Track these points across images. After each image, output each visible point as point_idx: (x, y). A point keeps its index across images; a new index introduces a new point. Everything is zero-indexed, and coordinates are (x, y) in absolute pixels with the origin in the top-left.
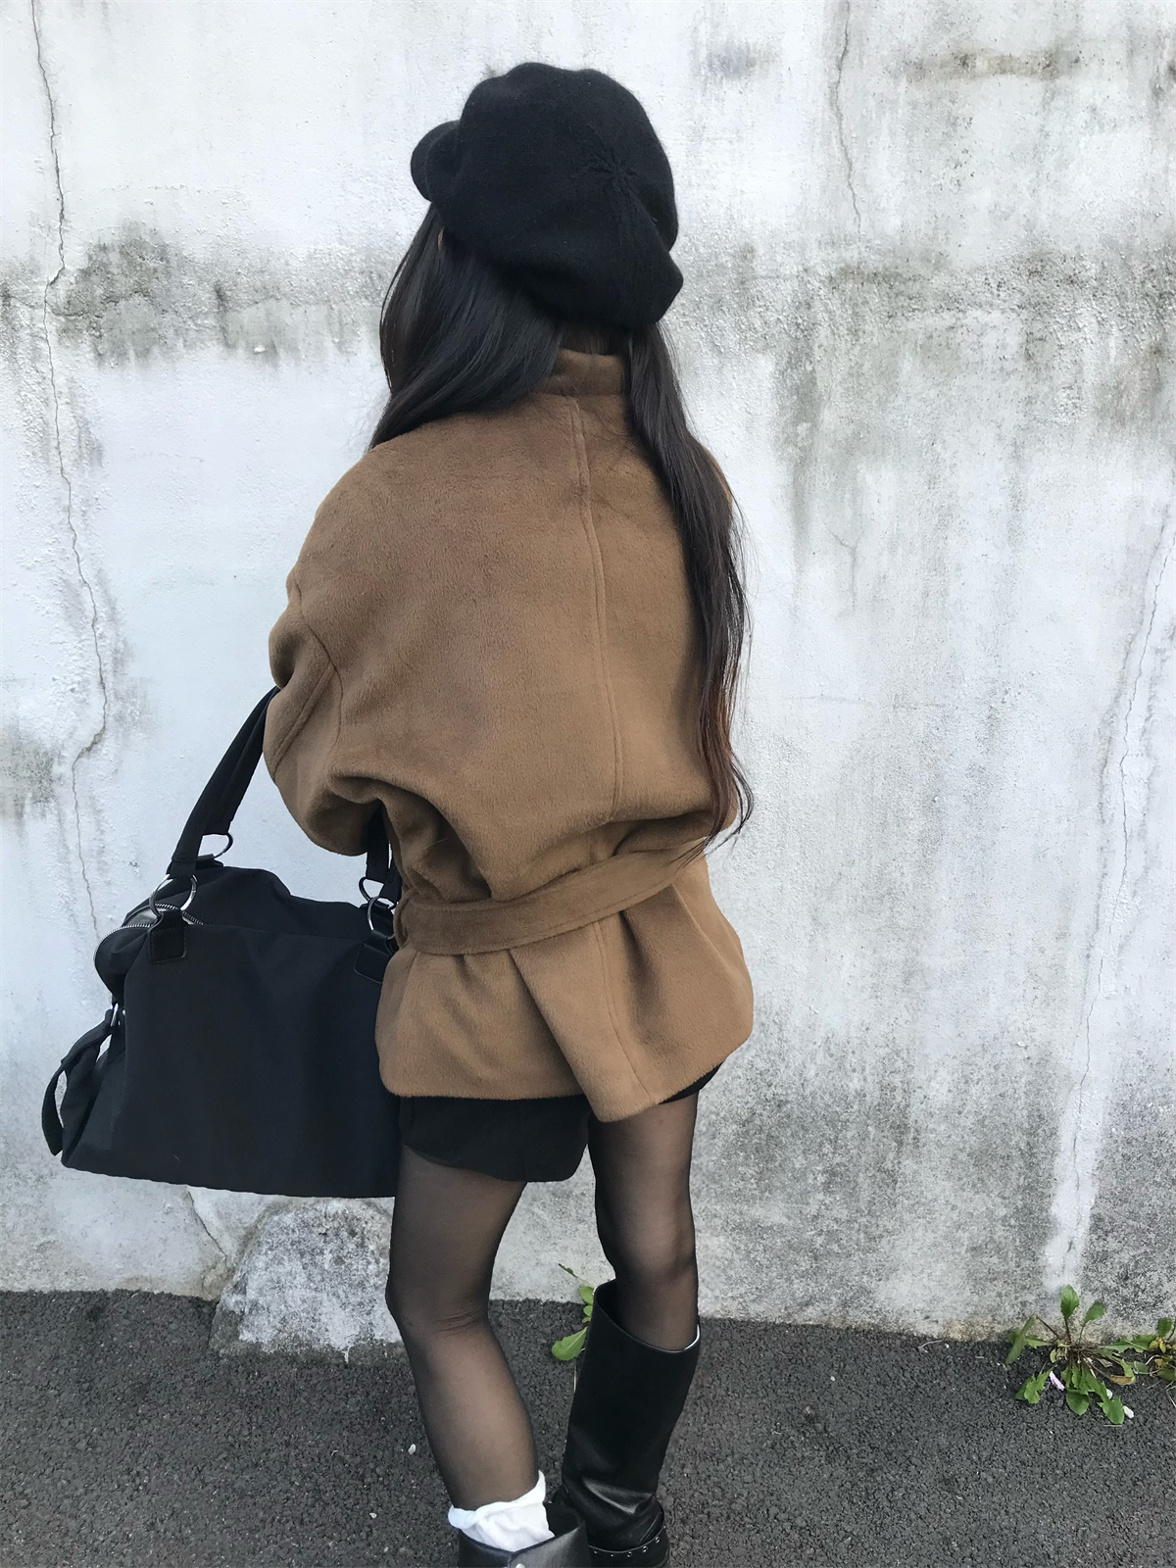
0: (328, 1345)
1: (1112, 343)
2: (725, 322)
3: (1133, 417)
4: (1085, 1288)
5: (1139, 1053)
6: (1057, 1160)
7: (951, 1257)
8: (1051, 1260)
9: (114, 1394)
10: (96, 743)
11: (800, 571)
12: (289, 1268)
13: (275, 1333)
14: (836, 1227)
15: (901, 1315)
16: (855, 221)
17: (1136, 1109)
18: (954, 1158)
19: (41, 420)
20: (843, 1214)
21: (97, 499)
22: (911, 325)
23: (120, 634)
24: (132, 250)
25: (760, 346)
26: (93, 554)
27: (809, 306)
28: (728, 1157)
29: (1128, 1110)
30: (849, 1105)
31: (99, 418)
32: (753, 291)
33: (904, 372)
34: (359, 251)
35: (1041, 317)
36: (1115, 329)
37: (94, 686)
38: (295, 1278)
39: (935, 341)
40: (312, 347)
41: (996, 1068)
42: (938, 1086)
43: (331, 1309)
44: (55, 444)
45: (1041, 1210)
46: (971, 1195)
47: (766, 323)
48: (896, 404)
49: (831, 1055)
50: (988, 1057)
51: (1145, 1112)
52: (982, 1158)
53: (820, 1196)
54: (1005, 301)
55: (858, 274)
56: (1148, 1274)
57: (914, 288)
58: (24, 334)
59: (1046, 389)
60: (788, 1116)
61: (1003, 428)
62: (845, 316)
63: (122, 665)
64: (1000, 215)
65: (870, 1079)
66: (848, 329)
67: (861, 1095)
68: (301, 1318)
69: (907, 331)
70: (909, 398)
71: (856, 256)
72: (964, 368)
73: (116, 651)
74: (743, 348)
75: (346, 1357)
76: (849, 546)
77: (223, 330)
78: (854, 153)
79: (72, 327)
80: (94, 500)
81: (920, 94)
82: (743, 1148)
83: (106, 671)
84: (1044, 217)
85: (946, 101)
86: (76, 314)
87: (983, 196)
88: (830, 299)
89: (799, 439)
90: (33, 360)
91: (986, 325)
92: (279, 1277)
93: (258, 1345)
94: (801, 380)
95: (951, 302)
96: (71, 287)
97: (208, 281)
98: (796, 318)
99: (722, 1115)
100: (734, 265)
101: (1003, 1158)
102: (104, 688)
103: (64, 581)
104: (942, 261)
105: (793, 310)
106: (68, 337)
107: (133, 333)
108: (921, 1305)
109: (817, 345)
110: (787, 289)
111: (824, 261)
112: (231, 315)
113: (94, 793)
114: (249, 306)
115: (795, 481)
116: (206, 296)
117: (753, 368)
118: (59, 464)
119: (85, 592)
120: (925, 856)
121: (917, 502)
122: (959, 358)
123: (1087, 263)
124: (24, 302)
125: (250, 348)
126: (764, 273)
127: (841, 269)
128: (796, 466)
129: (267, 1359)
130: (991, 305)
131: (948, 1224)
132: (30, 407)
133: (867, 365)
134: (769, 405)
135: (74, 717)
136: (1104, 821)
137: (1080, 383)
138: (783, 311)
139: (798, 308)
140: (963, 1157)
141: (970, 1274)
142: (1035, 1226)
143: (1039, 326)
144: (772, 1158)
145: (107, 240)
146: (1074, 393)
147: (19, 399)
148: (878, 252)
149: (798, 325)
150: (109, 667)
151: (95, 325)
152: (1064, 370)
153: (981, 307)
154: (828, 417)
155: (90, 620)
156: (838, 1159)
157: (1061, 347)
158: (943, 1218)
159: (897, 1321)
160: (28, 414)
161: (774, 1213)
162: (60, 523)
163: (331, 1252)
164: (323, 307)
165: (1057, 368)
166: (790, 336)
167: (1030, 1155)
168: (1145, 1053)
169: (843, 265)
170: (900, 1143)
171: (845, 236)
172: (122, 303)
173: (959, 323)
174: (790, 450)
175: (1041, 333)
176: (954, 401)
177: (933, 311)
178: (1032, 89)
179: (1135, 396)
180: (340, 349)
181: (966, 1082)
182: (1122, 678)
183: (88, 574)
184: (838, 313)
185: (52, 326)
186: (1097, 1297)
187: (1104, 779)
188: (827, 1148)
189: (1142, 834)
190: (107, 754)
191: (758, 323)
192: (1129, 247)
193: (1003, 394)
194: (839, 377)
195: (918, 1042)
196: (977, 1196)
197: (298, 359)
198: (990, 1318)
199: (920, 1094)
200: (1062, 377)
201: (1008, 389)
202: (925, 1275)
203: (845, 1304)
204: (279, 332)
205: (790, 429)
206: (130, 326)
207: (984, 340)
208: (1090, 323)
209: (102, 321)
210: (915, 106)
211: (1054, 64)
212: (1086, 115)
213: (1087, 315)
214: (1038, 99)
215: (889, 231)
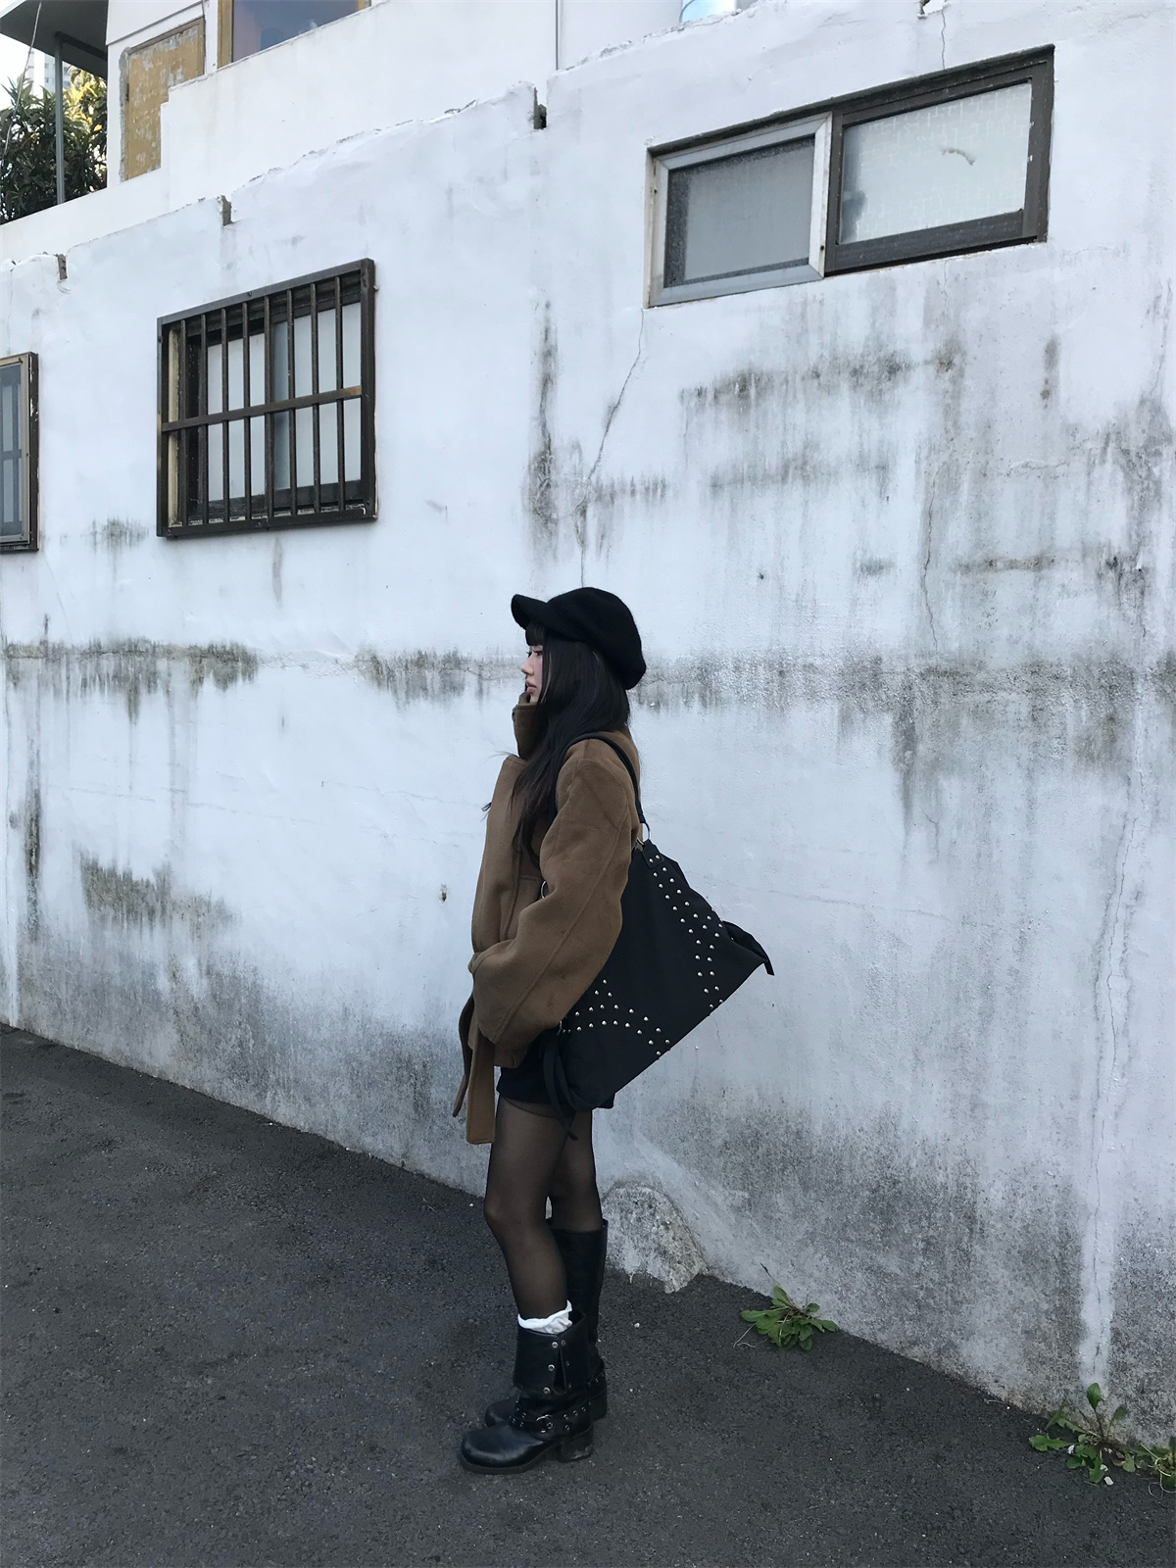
1: (1083, 713)
3: (1099, 757)
4: (1112, 1391)
5: (1136, 1200)
6: (1083, 1273)
7: (1012, 1335)
11: (907, 834)
14: (932, 1286)
15: (978, 1373)
16: (934, 644)
17: (1139, 1246)
18: (1009, 1252)
20: (936, 1278)
22: (966, 699)
25: (885, 708)
27: (911, 689)
28: (864, 1214)
29: (1133, 1248)
30: (937, 1193)
32: (881, 680)
33: (963, 725)
35: (1040, 697)
36: (1084, 705)
39: (980, 709)
41: (1035, 1188)
42: (995, 1193)
45: (1073, 1312)
46: (1022, 1285)
47: (888, 697)
48: (959, 743)
49: (926, 1154)
50: (1028, 1178)
51: (1144, 1250)
52: (1028, 1256)
53: (921, 1259)
54: (1018, 688)
55: (937, 672)
56: (1159, 1393)
57: (967, 680)
59: (1045, 738)
60: (900, 1193)
61: (1021, 759)
62: (930, 694)
64: (1013, 642)
65: (950, 1176)
66: (931, 701)
67: (945, 1187)
69: (964, 703)
70: (966, 740)
71: (935, 662)
72: (997, 724)
74: (876, 710)
76: (934, 822)
78: (933, 610)
81: (967, 580)
82: (873, 1209)
84: (1037, 642)
85: (981, 583)
87: (1003, 631)
88: (921, 685)
89: (906, 759)
91: (1008, 700)
94: (907, 728)
95: (988, 687)
98: (904, 694)
99: (860, 1182)
100: (871, 666)
101: (1043, 1261)
104: (982, 666)
105: (903, 690)
108: (992, 1369)
109: (915, 709)
110: (899, 678)
111: (918, 665)
114: (651, 683)
115: (904, 783)
117: (881, 720)
120: (983, 1025)
121: (972, 800)
122: (993, 718)
123: (1065, 668)
125: (649, 704)
126: (886, 671)
127: (927, 669)
128: (905, 774)
130: (1011, 690)
131: (1007, 1305)
133: (942, 721)
134: (890, 741)
136: (1098, 1019)
137: (1065, 736)
138: (897, 690)
140: (1014, 1252)
141: (1026, 1353)
142: (1070, 1325)
143: (1040, 702)
144: (889, 1222)
146: (1062, 741)
148: (947, 660)
149: (905, 698)
152: (1055, 727)
153: (1005, 690)
154: (921, 748)
156: (931, 1233)
157: (1053, 715)
158: (1003, 1299)
159: (976, 1377)
161: (892, 1264)
164: (680, 684)
165: (1051, 726)
166: (901, 704)
167: (1062, 1262)
168: (1140, 1201)
169: (928, 667)
170: (971, 1230)
171: (929, 652)
173: (993, 699)
174: (901, 766)
175: (1040, 706)
176: (992, 743)
177: (978, 692)
178: (1029, 576)
179: (1099, 745)
180: (686, 705)
181: (1015, 1194)
182: (1105, 921)
184: (926, 692)
187: (1097, 990)
188: (924, 1223)
189: (1126, 1032)
191: (884, 697)
192: (1089, 659)
193: (1020, 740)
194: (927, 727)
195: (981, 1156)
196: (1026, 1288)
197: (668, 709)
198: (1042, 1397)
199: (982, 1196)
200: (1054, 732)
201: (1022, 737)
202: (992, 1344)
203: (939, 1351)
204: (662, 696)
205: (901, 754)
207: (1008, 709)
208: (1071, 701)
210: (965, 586)
211: (1040, 563)
212: (1059, 589)
213: (1067, 697)
214: (1032, 581)
215: (953, 649)
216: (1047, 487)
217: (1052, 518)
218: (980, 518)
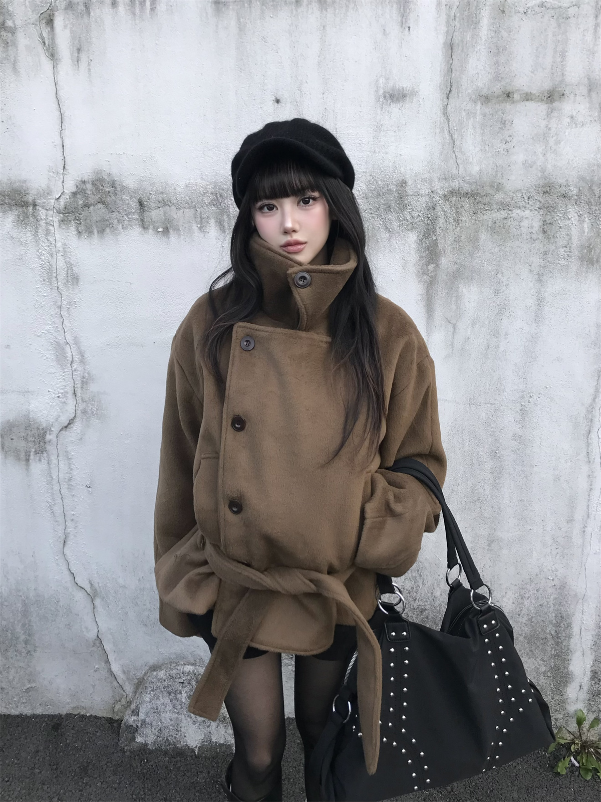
0: (186, 745)
1: (586, 226)
2: (392, 216)
3: (597, 262)
4: (589, 710)
6: (572, 640)
8: (570, 696)
9: (70, 772)
10: (70, 424)
11: (429, 335)
12: (163, 701)
13: (155, 738)
16: (457, 168)
19: (48, 264)
21: (75, 302)
22: (485, 217)
23: (86, 369)
24: (98, 183)
25: (409, 228)
26: (72, 329)
27: (434, 209)
31: (78, 262)
32: (406, 202)
33: (482, 240)
34: (211, 184)
35: (550, 213)
36: (586, 219)
37: (70, 395)
38: (166, 707)
39: (497, 225)
40: (186, 229)
41: (538, 590)
42: (507, 601)
43: (187, 725)
44: (55, 275)
45: (564, 667)
47: (412, 217)
48: (478, 255)
50: (533, 585)
52: (531, 639)
54: (532, 206)
55: (459, 193)
57: (487, 200)
58: (42, 223)
59: (554, 248)
61: (532, 266)
62: (452, 213)
63: (87, 384)
64: (528, 166)
66: (453, 220)
68: (170, 730)
69: (483, 221)
70: (484, 252)
71: (457, 185)
72: (512, 237)
73: (83, 377)
74: (401, 229)
75: (196, 752)
76: (452, 323)
77: (142, 220)
78: (455, 136)
79: (66, 219)
80: (73, 302)
81: (487, 110)
83: (77, 387)
84: (549, 166)
85: (500, 113)
86: (68, 213)
87: (519, 157)
88: (444, 205)
89: (430, 272)
90: (47, 235)
91: (522, 217)
92: (157, 707)
93: (146, 744)
94: (430, 244)
95: (504, 206)
96: (67, 201)
97: (135, 197)
98: (428, 214)
100: (396, 189)
101: (542, 639)
102: (76, 396)
103: (57, 342)
104: (500, 187)
105: (426, 210)
106: (64, 224)
107: (97, 222)
109: (438, 227)
110: (423, 200)
111: (441, 187)
112: (146, 214)
113: (68, 449)
114: (156, 209)
115: (428, 292)
116: (134, 204)
117: (406, 238)
118: (56, 285)
119: (68, 349)
120: (495, 481)
121: (488, 302)
122: (509, 233)
123: (572, 188)
124: (43, 207)
125: (156, 229)
126: (411, 193)
127: (450, 191)
128: (428, 285)
129: (151, 752)
130: (525, 208)
132: (43, 258)
133: (463, 237)
134: (414, 256)
135: (59, 411)
136: (590, 462)
137: (570, 245)
138: (421, 211)
139: (428, 210)
142: (561, 677)
143: (549, 217)
145: (86, 178)
146: (567, 249)
147: (38, 254)
148: (468, 183)
149: (429, 218)
150: (79, 386)
151: (78, 218)
152: (562, 238)
153: (520, 208)
154: (444, 261)
155: (70, 362)
157: (560, 228)
160: (42, 261)
162: (56, 314)
163: (186, 692)
164: (192, 210)
165: (559, 238)
166: (425, 223)
167: (556, 636)
169: (451, 189)
171: (452, 175)
172: (92, 208)
173: (509, 216)
174: (425, 277)
175: (550, 221)
176: (508, 254)
177: (496, 210)
178: (541, 108)
179: (598, 251)
180: (200, 230)
181: (522, 598)
182: (597, 389)
183: (69, 338)
184: (448, 211)
185: (56, 219)
186: (595, 715)
187: (589, 440)
190: (76, 430)
191: (408, 217)
192: (592, 181)
193: (532, 250)
194: (449, 243)
195: (496, 577)
197: (180, 235)
200: (561, 242)
201: (534, 248)
204: (170, 222)
205: (425, 267)
206: (95, 218)
207: (522, 224)
208: (574, 216)
209: (81, 216)
210: (485, 115)
211: (552, 96)
212: (568, 120)
213: (572, 212)
214: (545, 112)
215: (474, 173)
216: (559, 26)
217: (563, 55)
218: (499, 53)
